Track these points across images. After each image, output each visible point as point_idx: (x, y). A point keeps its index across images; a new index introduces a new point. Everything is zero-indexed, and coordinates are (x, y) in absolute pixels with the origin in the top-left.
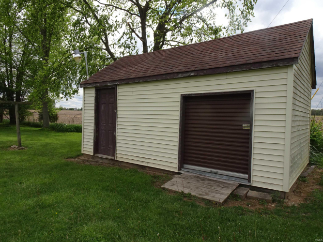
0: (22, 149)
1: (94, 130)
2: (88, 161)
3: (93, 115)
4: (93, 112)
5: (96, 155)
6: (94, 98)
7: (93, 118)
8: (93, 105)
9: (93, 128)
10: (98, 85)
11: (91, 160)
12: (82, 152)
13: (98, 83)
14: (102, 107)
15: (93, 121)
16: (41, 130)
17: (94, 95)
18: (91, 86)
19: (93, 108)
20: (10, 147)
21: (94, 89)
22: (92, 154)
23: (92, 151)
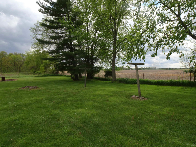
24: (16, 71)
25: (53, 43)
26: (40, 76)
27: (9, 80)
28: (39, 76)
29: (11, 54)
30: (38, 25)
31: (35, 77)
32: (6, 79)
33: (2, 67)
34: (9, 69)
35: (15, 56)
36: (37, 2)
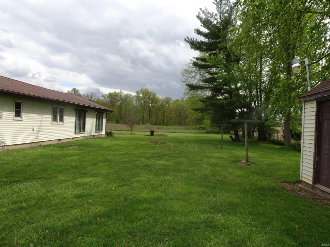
0: (249, 165)
1: (315, 153)
2: (306, 191)
3: (313, 134)
4: (314, 130)
5: (315, 185)
6: (314, 114)
7: (313, 138)
8: (314, 122)
9: (313, 150)
10: (319, 96)
11: (311, 190)
12: (300, 179)
13: (318, 93)
14: (325, 125)
15: (313, 142)
16: (282, 148)
17: (315, 109)
18: (311, 99)
19: (314, 126)
20: (240, 161)
21: (315, 102)
22: (311, 183)
23: (311, 179)
24: (180, 124)
25: (206, 88)
26: (201, 133)
27: (158, 135)
28: (199, 133)
29: (177, 101)
30: (191, 65)
31: (195, 133)
32: (155, 133)
33: (165, 118)
34: (172, 121)
35: (181, 103)
36: (185, 40)
